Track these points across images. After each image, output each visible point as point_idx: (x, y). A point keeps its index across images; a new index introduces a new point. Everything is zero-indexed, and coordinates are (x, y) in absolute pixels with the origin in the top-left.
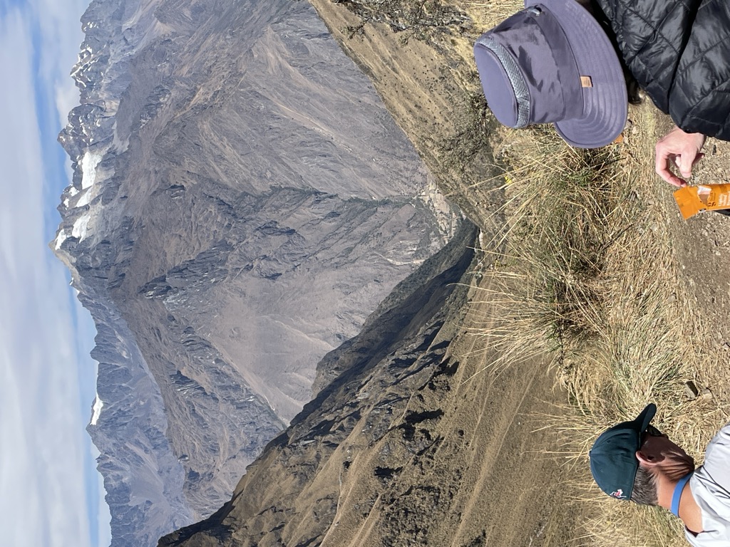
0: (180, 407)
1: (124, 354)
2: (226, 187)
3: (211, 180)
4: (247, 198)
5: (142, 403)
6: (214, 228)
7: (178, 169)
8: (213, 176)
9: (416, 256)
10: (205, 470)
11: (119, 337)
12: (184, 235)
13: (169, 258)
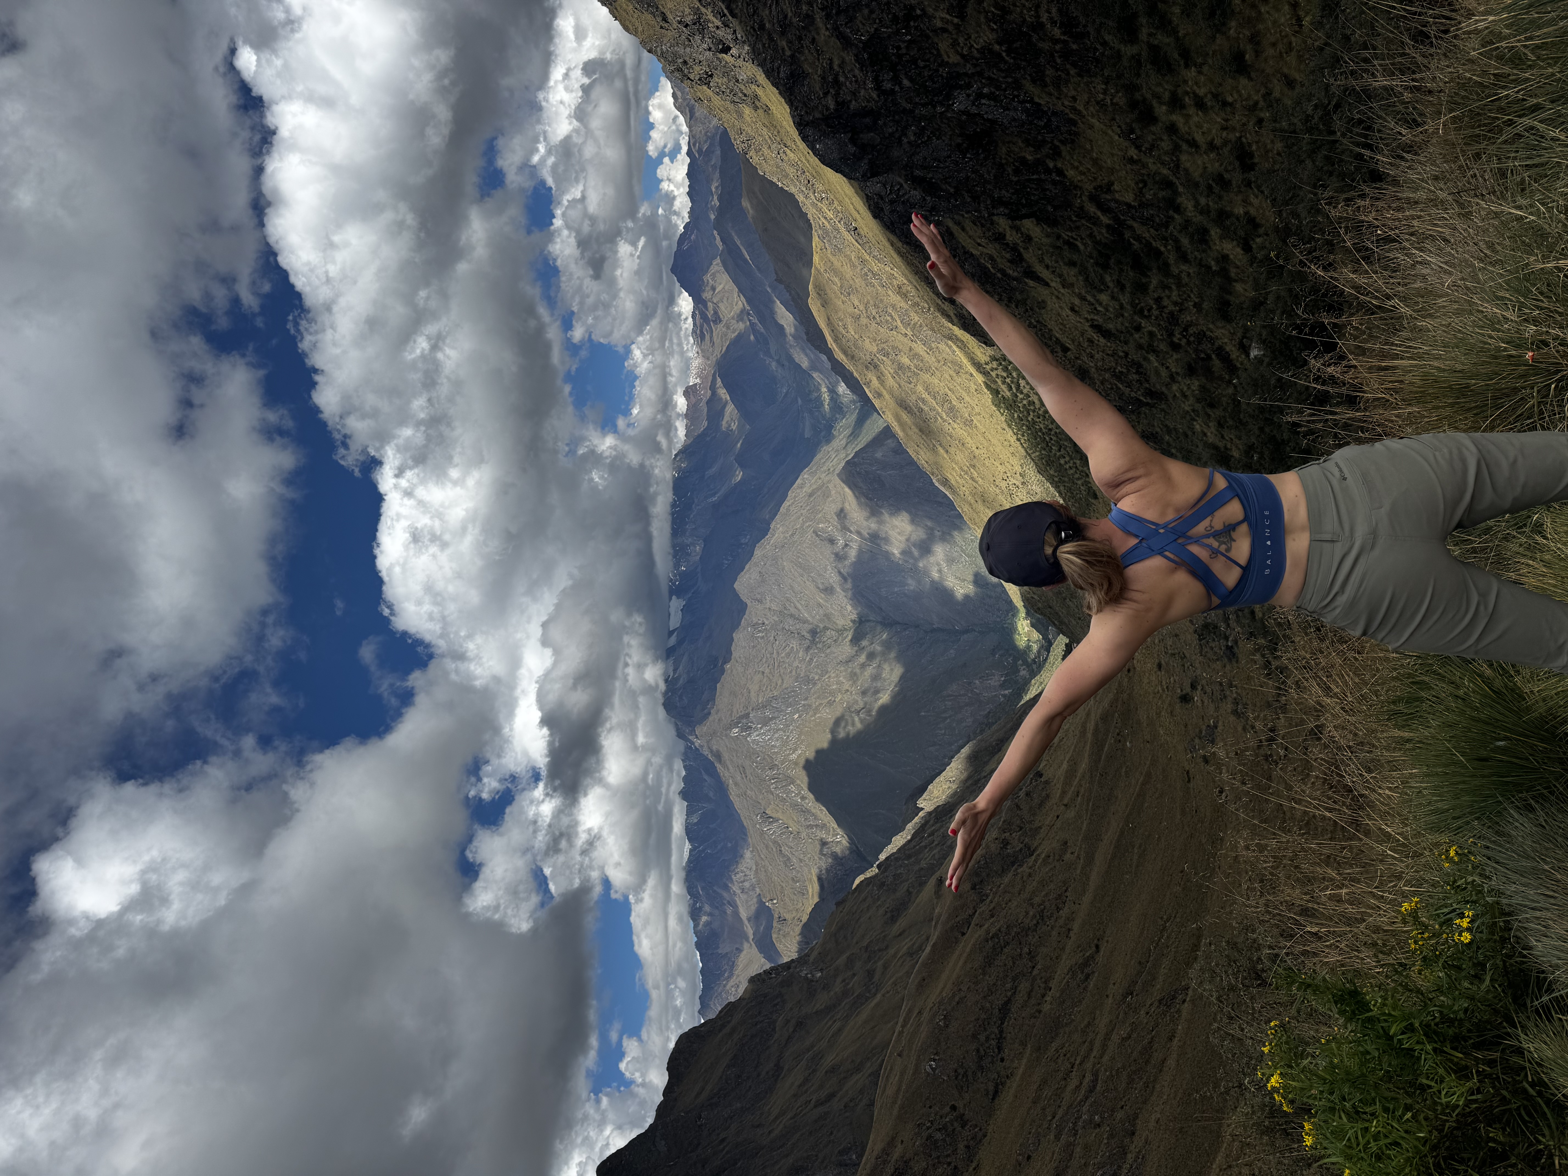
0: (767, 847)
1: (711, 794)
2: (805, 622)
3: (792, 616)
4: (828, 633)
5: (729, 845)
6: (796, 664)
7: (760, 607)
8: (793, 610)
9: (1003, 686)
10: (794, 914)
11: (706, 777)
12: (767, 671)
13: (753, 694)
